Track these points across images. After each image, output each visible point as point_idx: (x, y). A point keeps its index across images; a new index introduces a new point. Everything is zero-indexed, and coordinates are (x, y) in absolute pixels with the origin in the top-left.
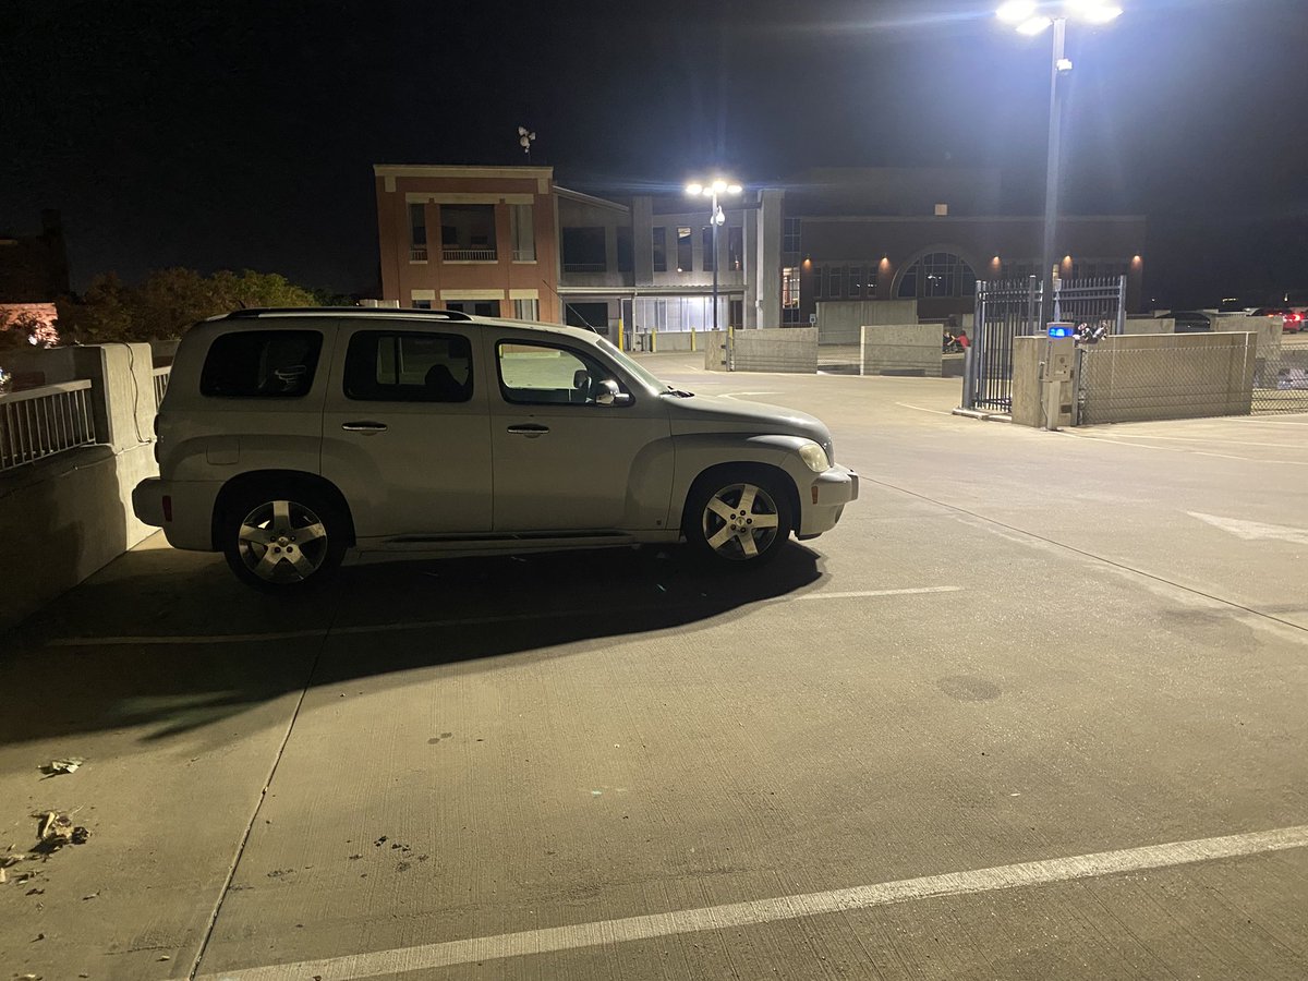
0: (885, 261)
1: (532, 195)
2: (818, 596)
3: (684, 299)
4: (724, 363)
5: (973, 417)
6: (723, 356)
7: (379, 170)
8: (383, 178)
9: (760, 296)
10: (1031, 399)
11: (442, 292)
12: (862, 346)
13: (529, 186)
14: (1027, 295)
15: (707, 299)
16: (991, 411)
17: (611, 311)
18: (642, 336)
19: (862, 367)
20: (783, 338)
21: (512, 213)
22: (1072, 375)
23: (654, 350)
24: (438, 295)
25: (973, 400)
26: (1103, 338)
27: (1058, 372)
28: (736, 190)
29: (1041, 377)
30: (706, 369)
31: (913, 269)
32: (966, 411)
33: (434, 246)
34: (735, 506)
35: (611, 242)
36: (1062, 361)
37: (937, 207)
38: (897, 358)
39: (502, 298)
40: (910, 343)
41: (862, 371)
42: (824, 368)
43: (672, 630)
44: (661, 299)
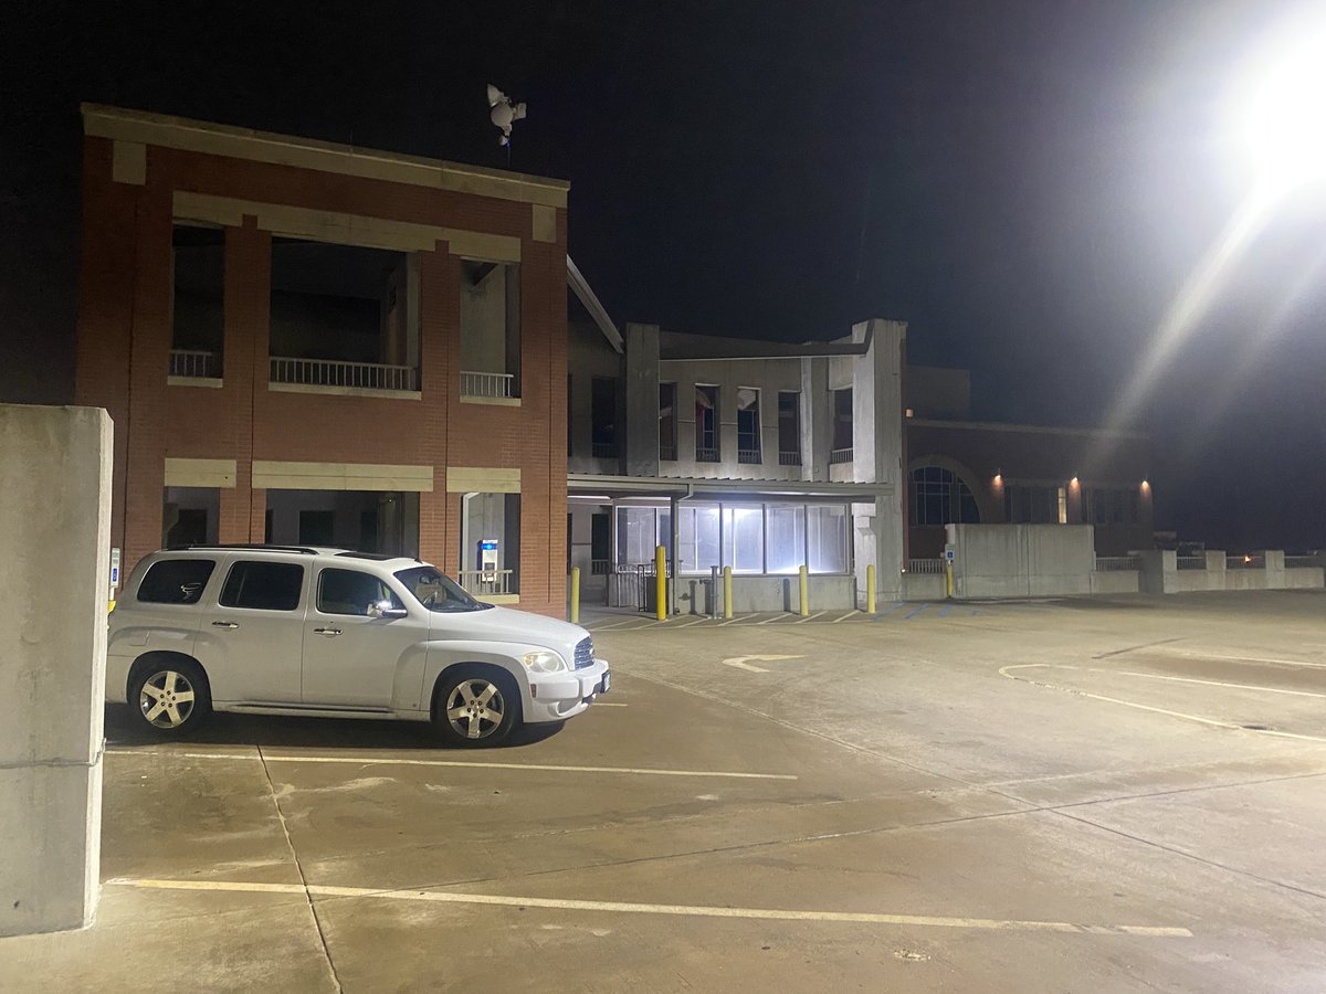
1: (516, 241)
7: (98, 120)
8: (104, 146)
11: (259, 467)
13: (512, 218)
24: (245, 474)
39: (426, 486)
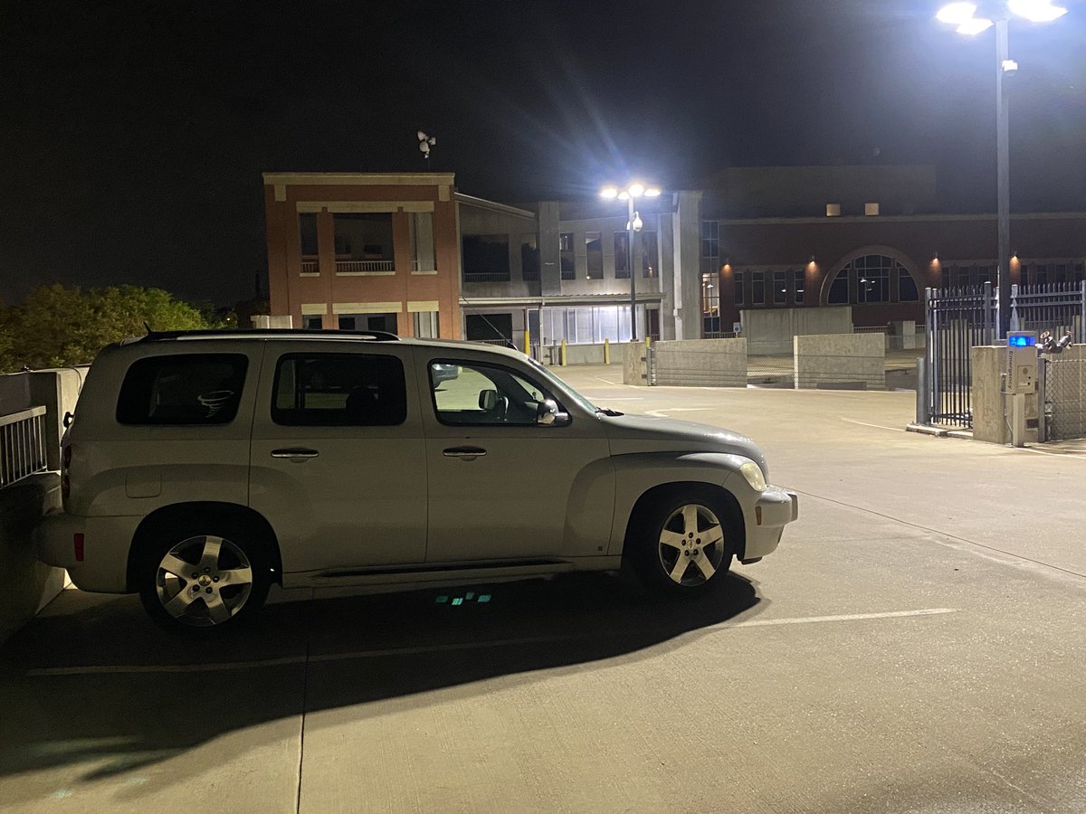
0: (812, 265)
1: (432, 203)
2: (755, 623)
3: (596, 309)
4: (644, 376)
5: (929, 433)
6: (644, 369)
7: (268, 178)
8: (272, 188)
9: (678, 304)
10: (994, 414)
11: (335, 305)
12: (796, 358)
13: (430, 193)
14: (983, 302)
15: (621, 308)
16: (949, 427)
17: (516, 322)
18: (550, 349)
19: (796, 380)
20: (708, 349)
21: (411, 221)
22: (1037, 387)
23: (564, 364)
24: (330, 309)
25: (929, 415)
26: (1068, 347)
27: (1021, 384)
28: (654, 193)
29: (1003, 390)
30: (625, 383)
31: (843, 273)
32: (921, 427)
33: (327, 256)
34: (682, 531)
35: (515, 251)
36: (1025, 371)
37: (867, 206)
38: (836, 370)
39: (400, 310)
40: (849, 354)
41: (796, 384)
42: (755, 381)
43: (607, 661)
44: (570, 308)
